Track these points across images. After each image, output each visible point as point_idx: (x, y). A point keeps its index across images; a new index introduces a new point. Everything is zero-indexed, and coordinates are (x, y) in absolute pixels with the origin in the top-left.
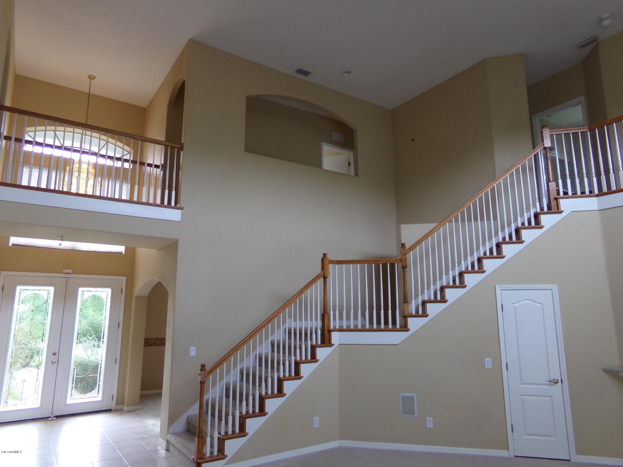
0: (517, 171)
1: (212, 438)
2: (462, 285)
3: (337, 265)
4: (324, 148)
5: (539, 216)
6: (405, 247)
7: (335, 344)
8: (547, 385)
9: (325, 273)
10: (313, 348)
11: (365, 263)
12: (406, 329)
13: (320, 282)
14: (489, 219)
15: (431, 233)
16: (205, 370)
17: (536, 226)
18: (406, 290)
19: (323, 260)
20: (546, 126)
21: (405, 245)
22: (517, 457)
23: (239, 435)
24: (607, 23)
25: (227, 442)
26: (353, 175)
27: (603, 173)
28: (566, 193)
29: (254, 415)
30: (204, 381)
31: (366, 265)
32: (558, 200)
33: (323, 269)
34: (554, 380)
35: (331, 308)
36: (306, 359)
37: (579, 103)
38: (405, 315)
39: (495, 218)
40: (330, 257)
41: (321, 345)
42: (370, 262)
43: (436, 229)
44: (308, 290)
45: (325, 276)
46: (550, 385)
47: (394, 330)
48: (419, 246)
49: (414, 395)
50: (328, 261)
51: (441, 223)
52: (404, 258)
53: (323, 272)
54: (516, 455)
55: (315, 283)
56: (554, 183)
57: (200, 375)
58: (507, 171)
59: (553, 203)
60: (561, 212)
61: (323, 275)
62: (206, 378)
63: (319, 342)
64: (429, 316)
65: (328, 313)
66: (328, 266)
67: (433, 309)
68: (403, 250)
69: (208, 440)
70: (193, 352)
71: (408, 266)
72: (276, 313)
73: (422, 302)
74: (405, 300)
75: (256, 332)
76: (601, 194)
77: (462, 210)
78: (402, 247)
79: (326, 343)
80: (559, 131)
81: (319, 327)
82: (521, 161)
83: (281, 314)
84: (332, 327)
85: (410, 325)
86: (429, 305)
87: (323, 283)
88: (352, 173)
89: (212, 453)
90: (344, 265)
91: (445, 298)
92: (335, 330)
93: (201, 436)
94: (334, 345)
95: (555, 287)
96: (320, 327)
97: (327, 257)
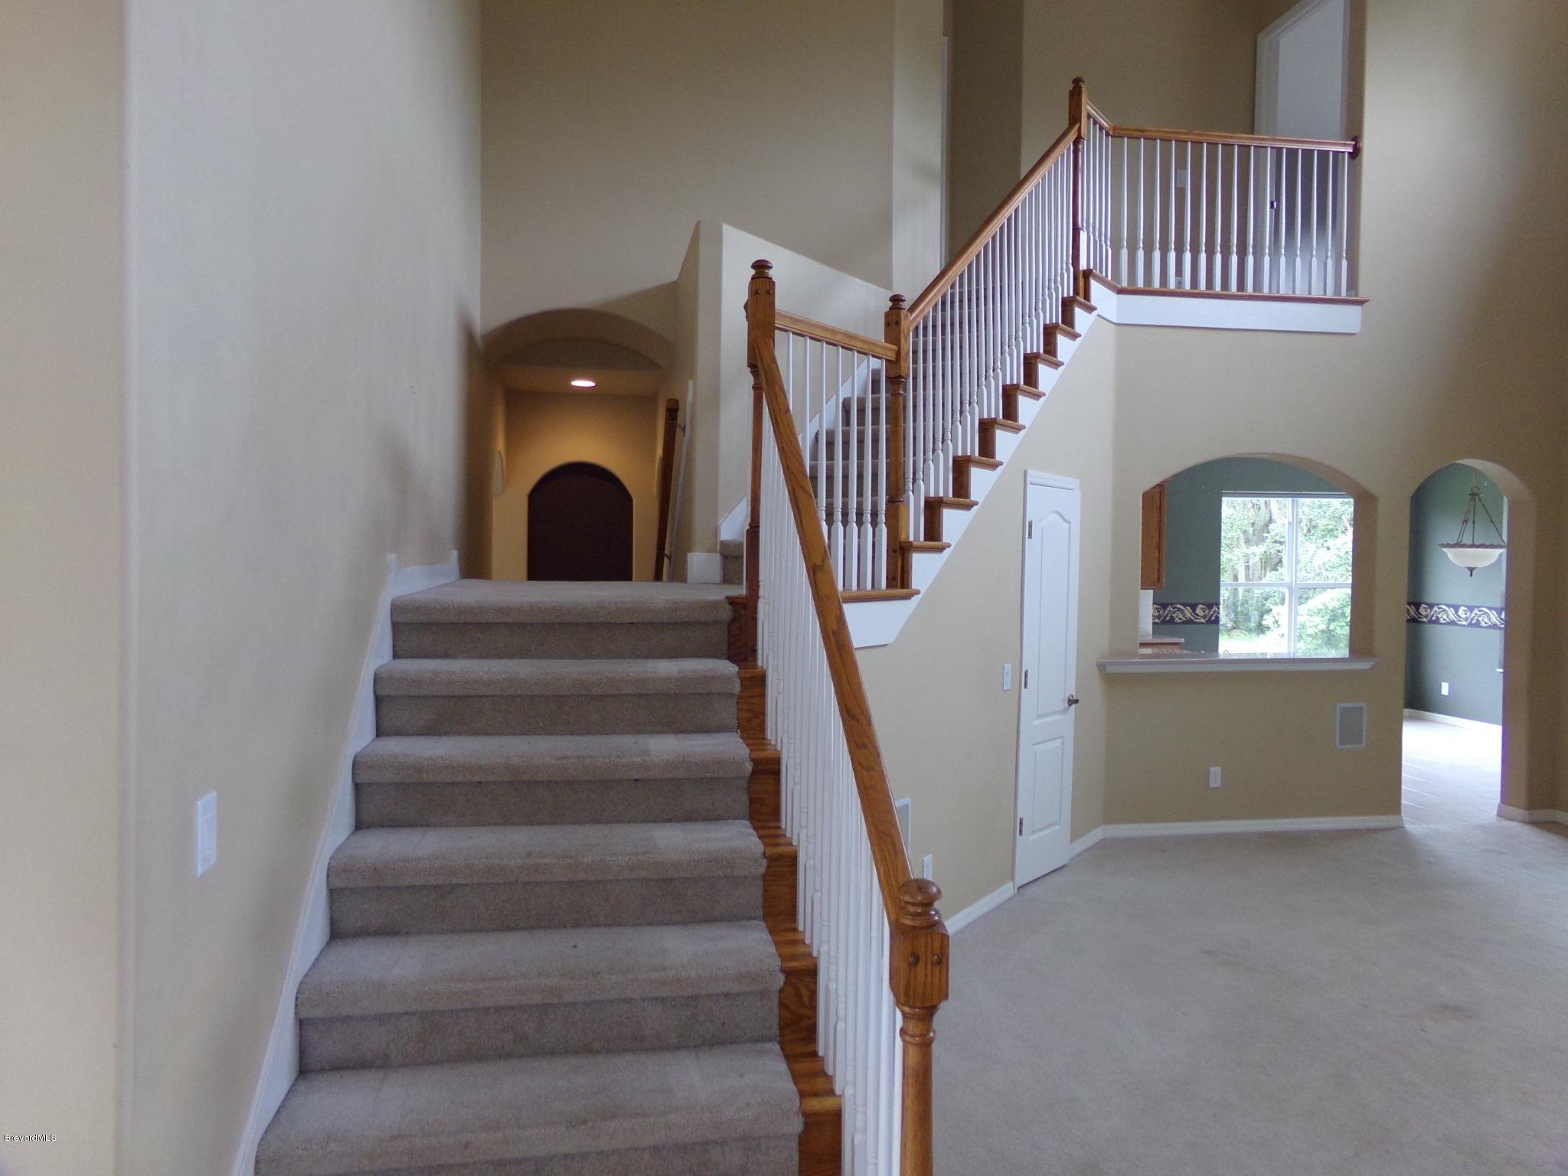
2: (993, 460)
5: (1073, 306)
32: (1089, 279)
38: (904, 544)
46: (1064, 711)
52: (907, 350)
54: (1018, 887)
59: (1081, 282)
60: (1092, 310)
73: (925, 500)
91: (969, 493)
95: (1077, 484)
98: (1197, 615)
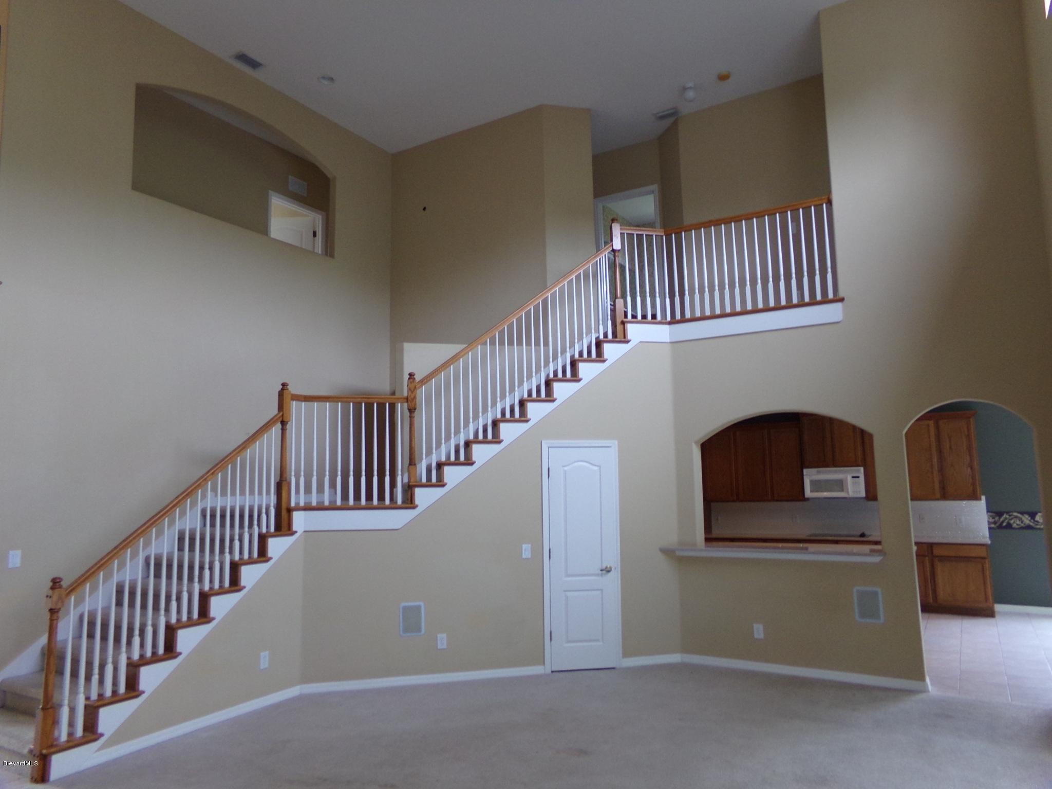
0: (578, 277)
1: (72, 710)
2: (496, 439)
3: (303, 403)
4: (273, 201)
5: (602, 344)
6: (415, 379)
7: (298, 531)
8: (598, 575)
9: (285, 415)
10: (263, 539)
11: (338, 402)
12: (412, 505)
13: (276, 430)
14: (537, 344)
15: (454, 359)
16: (60, 587)
17: (598, 359)
18: (413, 446)
19: (281, 394)
20: (617, 220)
21: (414, 375)
22: (554, 673)
23: (126, 696)
24: (691, 94)
25: (104, 713)
26: (320, 252)
27: (677, 294)
28: (634, 317)
29: (154, 659)
30: (58, 607)
31: (340, 404)
32: (626, 325)
33: (281, 407)
34: (606, 568)
35: (293, 473)
36: (250, 557)
37: (653, 192)
38: (411, 484)
39: (546, 344)
40: (293, 389)
41: (275, 534)
42: (349, 400)
43: (462, 354)
44: (255, 442)
45: (285, 420)
46: (602, 575)
47: (393, 506)
48: (435, 378)
49: (422, 604)
50: (290, 396)
51: (471, 343)
52: (412, 397)
53: (281, 414)
54: (553, 670)
55: (267, 431)
56: (622, 301)
57: (50, 597)
58: (565, 276)
59: (619, 328)
60: (628, 342)
61: (281, 419)
62: (63, 602)
63: (272, 529)
64: (447, 486)
65: (288, 479)
66: (290, 403)
67: (453, 475)
68: (411, 383)
69: (65, 712)
70: (15, 558)
71: (417, 408)
72: (200, 481)
73: (437, 463)
74: (412, 462)
75: (163, 515)
76: (673, 322)
77: (502, 328)
78: (409, 379)
79: (283, 529)
80: (632, 230)
81: (272, 505)
82: (585, 265)
83: (209, 483)
84: (293, 504)
85: (417, 500)
86: (447, 470)
87: (280, 431)
88: (319, 249)
89: (70, 735)
90: (316, 404)
91: (472, 458)
92: (298, 508)
93: (49, 706)
94: (296, 532)
95: (614, 443)
96: (274, 504)
97: (288, 389)
98: (1037, 522)
